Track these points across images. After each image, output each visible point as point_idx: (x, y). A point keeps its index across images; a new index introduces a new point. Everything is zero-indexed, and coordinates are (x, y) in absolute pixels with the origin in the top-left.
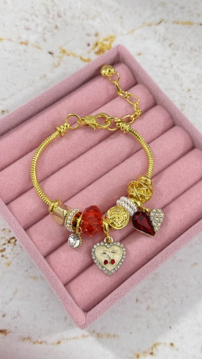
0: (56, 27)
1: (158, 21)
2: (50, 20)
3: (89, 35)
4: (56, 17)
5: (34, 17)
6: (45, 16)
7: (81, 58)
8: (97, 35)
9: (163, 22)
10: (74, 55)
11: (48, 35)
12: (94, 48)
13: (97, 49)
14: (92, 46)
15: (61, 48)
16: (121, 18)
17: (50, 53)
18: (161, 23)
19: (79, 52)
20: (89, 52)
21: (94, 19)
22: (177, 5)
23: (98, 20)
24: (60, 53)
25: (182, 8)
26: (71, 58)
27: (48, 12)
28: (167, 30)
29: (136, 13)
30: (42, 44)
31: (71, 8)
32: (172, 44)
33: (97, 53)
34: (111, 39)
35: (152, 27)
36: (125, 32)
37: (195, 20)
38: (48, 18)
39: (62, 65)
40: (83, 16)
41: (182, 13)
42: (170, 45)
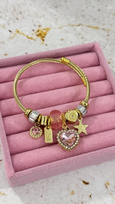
0: (17, 19)
1: (78, 24)
2: (15, 15)
3: (35, 25)
4: (19, 14)
5: (6, 11)
6: (12, 12)
7: (27, 37)
8: (40, 26)
9: (81, 25)
10: (24, 34)
11: (11, 22)
12: (36, 33)
13: (38, 33)
14: (35, 31)
15: (17, 30)
16: (56, 19)
17: (10, 31)
18: (80, 26)
19: (27, 33)
20: (33, 34)
21: (40, 18)
22: (92, 17)
23: (42, 19)
24: (16, 32)
25: (95, 19)
26: (21, 35)
27: (15, 10)
28: (82, 29)
29: (66, 18)
30: (7, 26)
31: (28, 10)
32: (83, 37)
33: (37, 35)
34: (48, 29)
35: (74, 27)
36: (56, 27)
37: (101, 26)
38: (14, 13)
39: (15, 38)
40: (35, 16)
41: (94, 22)
42: (82, 38)
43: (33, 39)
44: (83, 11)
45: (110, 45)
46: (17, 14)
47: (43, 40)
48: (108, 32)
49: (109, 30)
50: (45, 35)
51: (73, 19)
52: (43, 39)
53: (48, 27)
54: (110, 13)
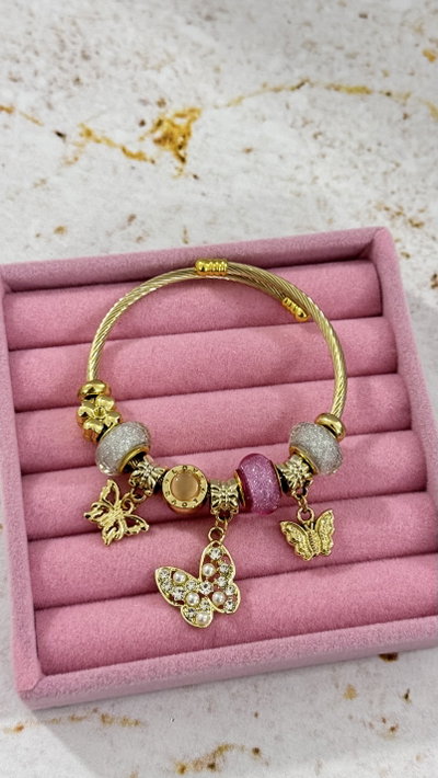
0: (77, 80)
1: (298, 82)
2: (65, 64)
3: (144, 102)
4: (78, 60)
5: (30, 54)
6: (55, 54)
7: (124, 150)
8: (161, 103)
9: (307, 85)
10: (110, 143)
11: (57, 97)
12: (152, 132)
13: (159, 134)
14: (149, 126)
15: (82, 125)
16: (217, 70)
17: (59, 134)
18: (303, 88)
19: (119, 137)
20: (142, 139)
21: (158, 69)
22: (340, 48)
23: (167, 71)
24: (81, 135)
25: (352, 56)
26: (103, 147)
27: (63, 46)
28: (312, 102)
29: (249, 62)
30: (43, 113)
31: (111, 41)
32: (320, 134)
33: (158, 142)
34: (191, 114)
35: (283, 94)
36: (221, 101)
37: (376, 84)
38: (61, 59)
39: (83, 161)
40: (137, 61)
41: (351, 66)
42: (315, 136)
43: (145, 160)
44: (308, 24)
45: (416, 155)
46: (72, 61)
47: (183, 160)
48: (404, 105)
49: (408, 96)
50: (184, 137)
51: (276, 62)
52: (181, 152)
53: (192, 103)
54: (402, 24)
